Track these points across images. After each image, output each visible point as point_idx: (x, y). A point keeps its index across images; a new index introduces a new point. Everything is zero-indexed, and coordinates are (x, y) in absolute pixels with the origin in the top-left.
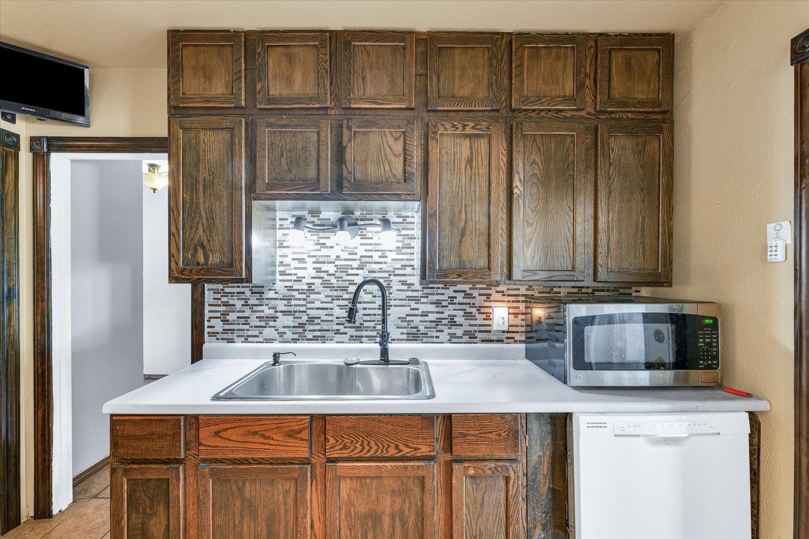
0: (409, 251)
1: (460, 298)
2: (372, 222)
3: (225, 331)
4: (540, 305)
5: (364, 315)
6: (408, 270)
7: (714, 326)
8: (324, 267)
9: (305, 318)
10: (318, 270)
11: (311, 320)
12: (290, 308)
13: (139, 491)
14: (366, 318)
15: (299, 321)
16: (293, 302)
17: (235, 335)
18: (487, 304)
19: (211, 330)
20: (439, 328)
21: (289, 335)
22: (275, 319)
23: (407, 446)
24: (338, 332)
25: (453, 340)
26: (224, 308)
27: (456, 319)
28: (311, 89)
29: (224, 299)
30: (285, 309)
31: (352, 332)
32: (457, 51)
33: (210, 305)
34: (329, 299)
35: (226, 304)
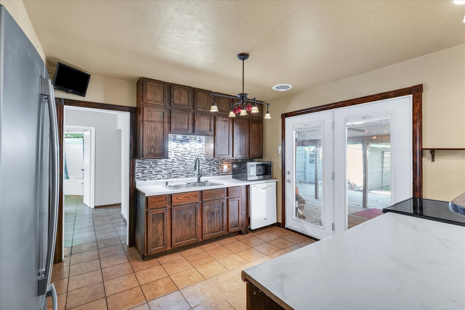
0: (202, 149)
1: (216, 163)
2: (192, 140)
3: (143, 177)
4: (235, 164)
5: (190, 169)
6: (202, 155)
7: (271, 166)
8: (178, 154)
9: (171, 171)
10: (176, 155)
11: (173, 171)
12: (166, 168)
13: (155, 217)
14: (190, 170)
15: (169, 172)
16: (167, 166)
17: (147, 178)
18: (222, 164)
19: (137, 177)
20: (210, 172)
21: (166, 177)
22: (161, 171)
23: (220, 196)
24: (182, 175)
25: (214, 175)
26: (143, 169)
27: (214, 169)
28: (186, 103)
29: (143, 165)
30: (165, 168)
31: (186, 174)
32: (222, 99)
33: (137, 168)
34: (179, 164)
35: (144, 167)
